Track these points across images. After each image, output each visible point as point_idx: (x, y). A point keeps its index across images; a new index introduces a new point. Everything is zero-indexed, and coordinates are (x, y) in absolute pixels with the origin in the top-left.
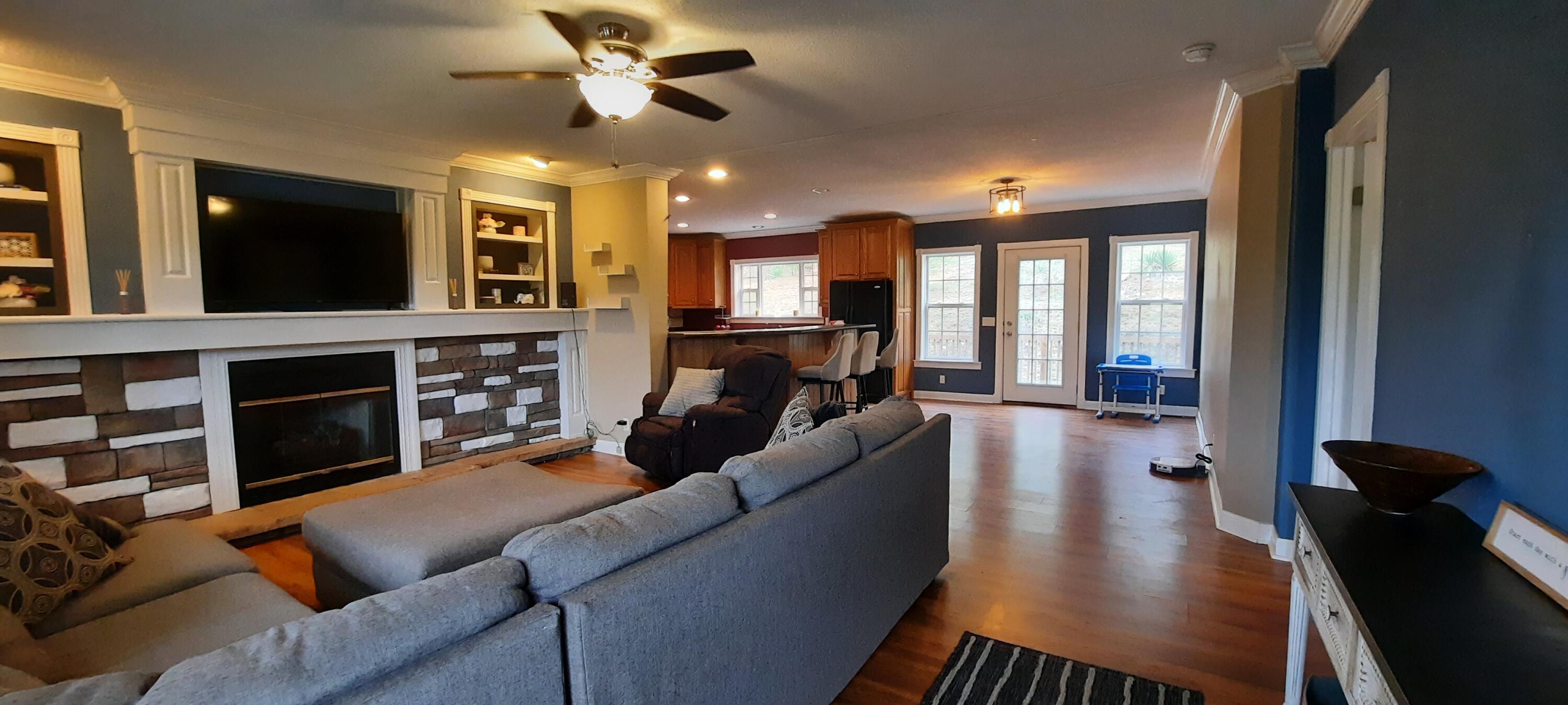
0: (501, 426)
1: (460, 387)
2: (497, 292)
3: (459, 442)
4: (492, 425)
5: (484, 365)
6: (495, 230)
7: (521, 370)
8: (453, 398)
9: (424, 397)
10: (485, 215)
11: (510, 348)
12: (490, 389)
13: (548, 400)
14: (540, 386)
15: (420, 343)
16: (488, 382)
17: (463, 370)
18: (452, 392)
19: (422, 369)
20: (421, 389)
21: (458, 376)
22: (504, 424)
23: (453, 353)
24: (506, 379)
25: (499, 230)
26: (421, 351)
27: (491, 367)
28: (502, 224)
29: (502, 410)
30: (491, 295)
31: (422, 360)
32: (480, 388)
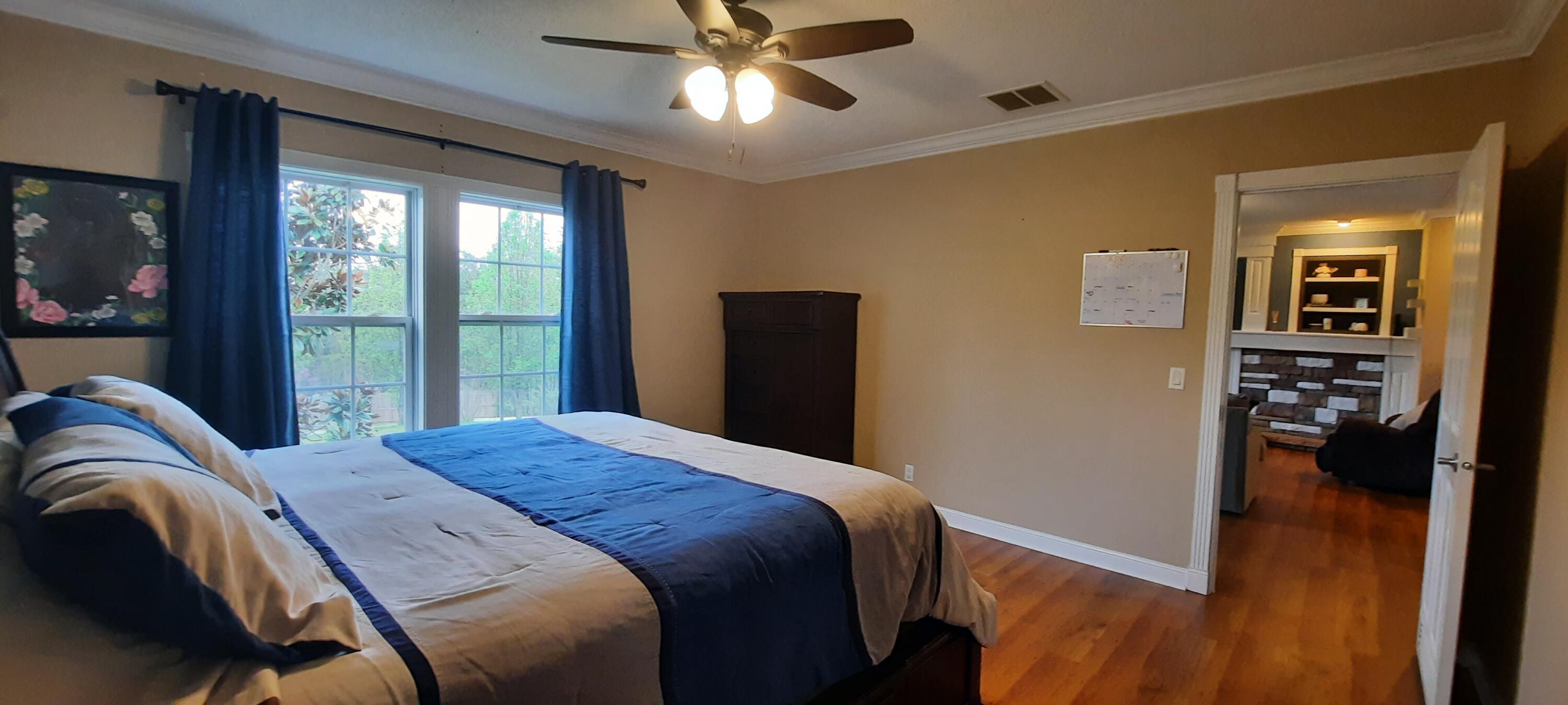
0: (1310, 420)
1: (1274, 384)
2: (1327, 322)
3: (1269, 421)
4: (1300, 417)
5: (1300, 372)
6: (1329, 275)
7: (1336, 381)
8: (1268, 390)
9: (1243, 385)
10: (1321, 264)
11: (1327, 363)
12: (1302, 391)
13: (1365, 410)
14: (1357, 398)
15: (1245, 351)
16: (1300, 385)
17: (1280, 372)
18: (1267, 387)
19: (1244, 368)
20: (1242, 380)
21: (1273, 376)
22: (1312, 419)
23: (1270, 360)
24: (1320, 386)
25: (1333, 275)
26: (1246, 356)
27: (1305, 375)
28: (1336, 269)
29: (1311, 409)
30: (1322, 322)
31: (1246, 362)
32: (1294, 388)
